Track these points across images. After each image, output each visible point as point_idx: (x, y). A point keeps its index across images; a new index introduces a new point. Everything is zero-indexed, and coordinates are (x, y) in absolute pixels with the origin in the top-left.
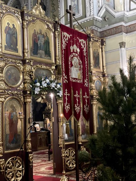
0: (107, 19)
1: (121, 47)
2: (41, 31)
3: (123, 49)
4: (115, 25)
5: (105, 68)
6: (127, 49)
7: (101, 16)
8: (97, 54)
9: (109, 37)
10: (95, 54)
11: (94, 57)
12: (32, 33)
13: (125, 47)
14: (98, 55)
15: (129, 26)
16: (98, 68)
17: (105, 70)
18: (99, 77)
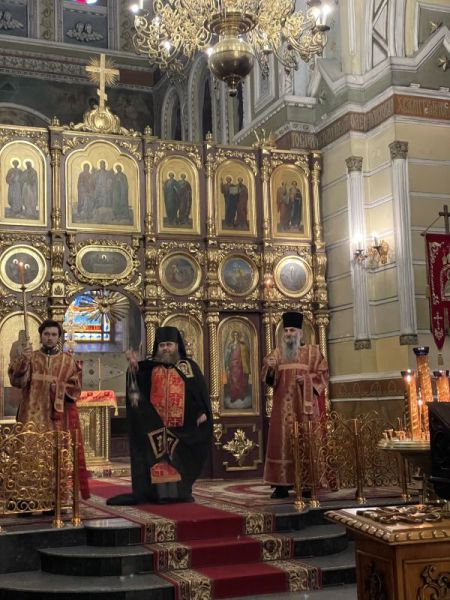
0: (324, 99)
1: (350, 171)
2: (103, 164)
3: (355, 174)
4: (339, 113)
5: (318, 228)
6: (368, 175)
7: (314, 92)
8: (292, 196)
9: (329, 146)
10: (285, 194)
11: (280, 204)
12: (79, 173)
13: (359, 170)
14: (299, 195)
15: (372, 111)
16: (298, 230)
17: (318, 234)
18: (299, 255)
